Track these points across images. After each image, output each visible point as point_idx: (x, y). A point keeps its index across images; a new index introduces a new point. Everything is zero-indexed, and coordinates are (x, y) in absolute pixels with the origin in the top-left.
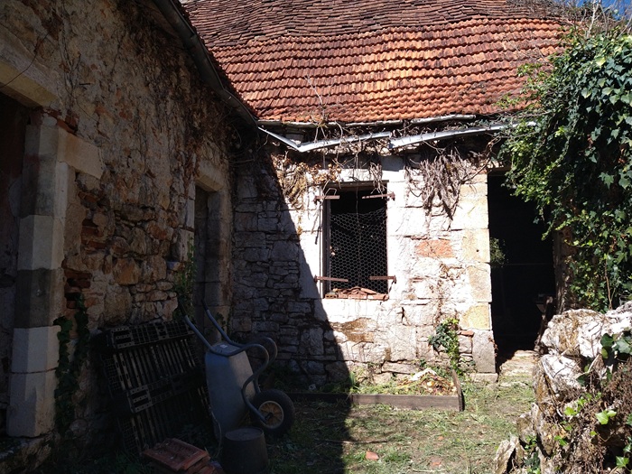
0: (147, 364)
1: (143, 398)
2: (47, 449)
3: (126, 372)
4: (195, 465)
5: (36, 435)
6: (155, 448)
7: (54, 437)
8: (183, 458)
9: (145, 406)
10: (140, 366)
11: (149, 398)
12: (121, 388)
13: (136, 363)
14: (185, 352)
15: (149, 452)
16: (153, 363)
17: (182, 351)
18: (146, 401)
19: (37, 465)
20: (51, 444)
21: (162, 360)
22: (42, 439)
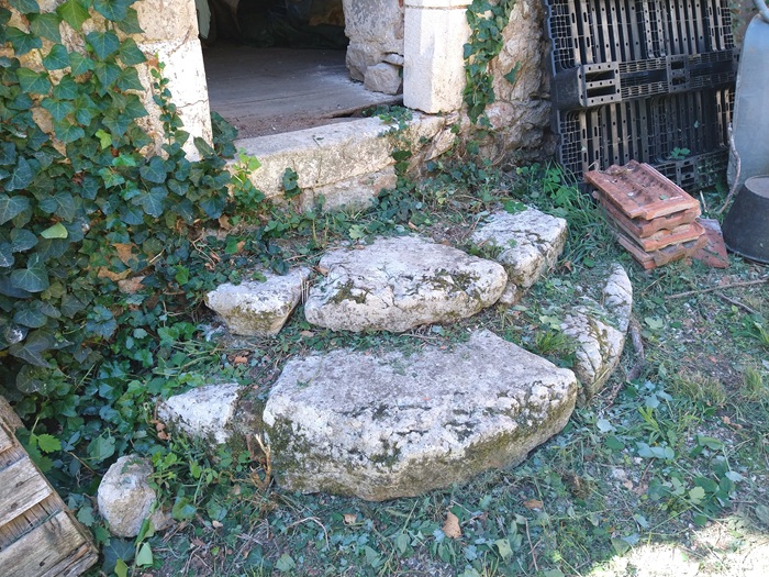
0: (629, 27)
1: (606, 83)
2: (449, 136)
3: (587, 34)
4: (668, 217)
5: (433, 111)
6: (609, 171)
7: (460, 120)
8: (649, 200)
9: (607, 99)
10: (615, 29)
11: (618, 87)
12: (573, 61)
13: (609, 21)
14: (711, 18)
15: (596, 176)
16: (641, 27)
17: (704, 14)
18: (610, 90)
19: (434, 154)
20: (455, 129)
21: (660, 26)
22: (442, 119)
